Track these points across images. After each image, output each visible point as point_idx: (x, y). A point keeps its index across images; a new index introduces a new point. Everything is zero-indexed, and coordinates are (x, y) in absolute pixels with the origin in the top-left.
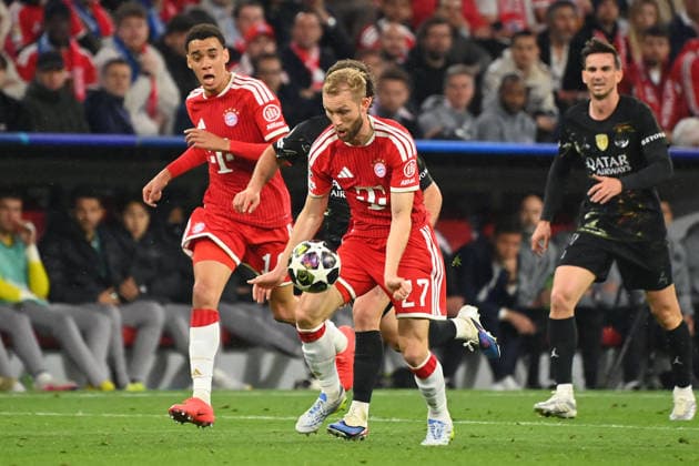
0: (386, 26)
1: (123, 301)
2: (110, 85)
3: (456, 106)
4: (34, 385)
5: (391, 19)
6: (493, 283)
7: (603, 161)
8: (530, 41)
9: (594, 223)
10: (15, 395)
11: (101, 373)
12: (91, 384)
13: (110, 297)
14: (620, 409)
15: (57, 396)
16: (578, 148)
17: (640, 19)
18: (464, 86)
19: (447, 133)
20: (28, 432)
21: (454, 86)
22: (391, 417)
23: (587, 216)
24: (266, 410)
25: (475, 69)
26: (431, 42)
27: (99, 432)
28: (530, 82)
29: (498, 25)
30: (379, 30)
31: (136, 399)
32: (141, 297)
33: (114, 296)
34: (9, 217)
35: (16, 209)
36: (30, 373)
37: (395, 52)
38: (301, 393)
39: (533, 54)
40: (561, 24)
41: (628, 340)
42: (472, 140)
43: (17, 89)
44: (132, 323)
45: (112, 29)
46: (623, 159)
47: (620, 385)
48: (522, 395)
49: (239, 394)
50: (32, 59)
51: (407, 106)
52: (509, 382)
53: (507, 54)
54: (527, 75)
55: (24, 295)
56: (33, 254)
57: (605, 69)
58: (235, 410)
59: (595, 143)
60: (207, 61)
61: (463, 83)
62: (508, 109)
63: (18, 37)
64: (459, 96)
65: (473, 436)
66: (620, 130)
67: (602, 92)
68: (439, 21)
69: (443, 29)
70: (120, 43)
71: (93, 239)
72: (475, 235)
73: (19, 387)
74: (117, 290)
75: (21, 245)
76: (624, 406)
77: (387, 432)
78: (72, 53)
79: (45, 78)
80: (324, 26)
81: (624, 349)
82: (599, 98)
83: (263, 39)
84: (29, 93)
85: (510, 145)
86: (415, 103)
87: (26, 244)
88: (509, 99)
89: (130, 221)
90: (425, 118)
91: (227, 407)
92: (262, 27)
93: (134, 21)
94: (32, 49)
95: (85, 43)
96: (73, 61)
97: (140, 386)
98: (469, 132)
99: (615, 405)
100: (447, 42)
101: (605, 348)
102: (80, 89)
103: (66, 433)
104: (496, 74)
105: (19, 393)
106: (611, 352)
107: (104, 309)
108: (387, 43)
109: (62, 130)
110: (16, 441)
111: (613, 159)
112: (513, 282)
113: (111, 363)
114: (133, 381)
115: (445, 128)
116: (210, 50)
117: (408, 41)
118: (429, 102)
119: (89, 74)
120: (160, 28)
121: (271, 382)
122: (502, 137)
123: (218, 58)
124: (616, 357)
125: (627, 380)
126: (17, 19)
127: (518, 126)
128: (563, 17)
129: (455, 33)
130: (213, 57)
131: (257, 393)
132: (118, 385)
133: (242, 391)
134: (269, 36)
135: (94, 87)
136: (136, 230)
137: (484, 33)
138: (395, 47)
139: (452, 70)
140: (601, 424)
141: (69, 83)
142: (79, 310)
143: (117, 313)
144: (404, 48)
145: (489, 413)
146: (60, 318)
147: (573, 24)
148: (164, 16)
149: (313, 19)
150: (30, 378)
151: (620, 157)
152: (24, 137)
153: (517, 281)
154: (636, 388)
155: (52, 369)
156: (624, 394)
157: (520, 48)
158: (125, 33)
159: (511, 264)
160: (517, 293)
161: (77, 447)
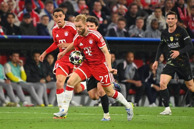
0: (119, 6)
1: (47, 82)
2: (43, 22)
3: (139, 28)
4: (22, 105)
5: (121, 4)
6: (149, 77)
7: (172, 44)
8: (159, 10)
9: (170, 62)
10: (17, 108)
11: (41, 101)
12: (38, 105)
13: (43, 81)
14: (185, 112)
15: (29, 108)
16: (165, 41)
17: (190, 4)
18: (141, 22)
19: (136, 35)
20: (21, 118)
21: (139, 23)
22: (121, 114)
23: (168, 59)
24: (86, 112)
25: (144, 18)
26: (132, 10)
27: (40, 118)
28: (160, 21)
29: (151, 5)
30: (117, 7)
31: (50, 109)
32: (52, 81)
33: (44, 81)
34: (16, 59)
35: (17, 56)
36: (21, 102)
37: (122, 13)
38: (96, 107)
39: (160, 14)
40: (168, 5)
41: (187, 93)
42: (143, 37)
43: (18, 23)
44: (49, 88)
45: (44, 7)
46: (177, 43)
47: (185, 105)
48: (158, 108)
49: (78, 108)
50: (22, 15)
51: (125, 28)
52: (154, 104)
53: (153, 13)
54: (159, 20)
55: (20, 80)
56: (22, 69)
57: (172, 19)
58: (78, 112)
59: (170, 39)
60: (59, 18)
61: (141, 21)
62: (153, 29)
63: (18, 9)
64: (140, 25)
65: (144, 119)
66: (176, 36)
67: (171, 25)
68: (134, 4)
69: (135, 7)
70: (46, 11)
71: (39, 65)
72: (144, 64)
73: (18, 105)
74: (45, 79)
75: (19, 66)
76: (186, 111)
77: (120, 118)
78: (33, 14)
79: (25, 20)
80: (103, 6)
81: (186, 95)
82: (171, 27)
83: (85, 10)
84: (21, 24)
85: (154, 39)
86: (127, 27)
87: (20, 66)
88: (154, 26)
89: (49, 60)
90: (130, 31)
91: (75, 111)
92: (85, 6)
93: (50, 4)
94: (22, 12)
95: (36, 11)
96: (33, 15)
97: (51, 105)
98: (143, 35)
99: (184, 111)
100: (136, 10)
101: (181, 95)
102: (35, 23)
103: (31, 118)
104: (150, 19)
105: (18, 107)
106: (182, 96)
107: (42, 84)
108: (120, 11)
109: (30, 35)
110: (18, 120)
111: (175, 44)
112: (154, 77)
113: (44, 99)
114: (50, 104)
115: (136, 34)
116: (60, 15)
117: (125, 10)
118: (131, 27)
119: (38, 19)
120: (57, 7)
121: (88, 104)
122: (152, 37)
123: (62, 17)
124: (184, 97)
125: (187, 104)
126: (18, 4)
127: (156, 34)
128: (169, 3)
129: (139, 8)
130: (61, 17)
131: (84, 107)
132: (46, 105)
133: (80, 107)
134: (87, 9)
135: (39, 22)
136: (50, 62)
137: (147, 8)
138: (122, 12)
139: (138, 18)
140: (179, 116)
141: (32, 21)
142: (35, 84)
143: (45, 85)
144: (124, 12)
145: (148, 113)
146: (30, 87)
147: (172, 5)
148: (58, 3)
149: (99, 4)
150: (21, 103)
151: (176, 43)
152: (20, 37)
153: (156, 76)
154: (189, 106)
155: (27, 101)
156: (186, 108)
157: (157, 12)
158: (48, 8)
159: (154, 72)
160: (156, 80)
161: (34, 122)
